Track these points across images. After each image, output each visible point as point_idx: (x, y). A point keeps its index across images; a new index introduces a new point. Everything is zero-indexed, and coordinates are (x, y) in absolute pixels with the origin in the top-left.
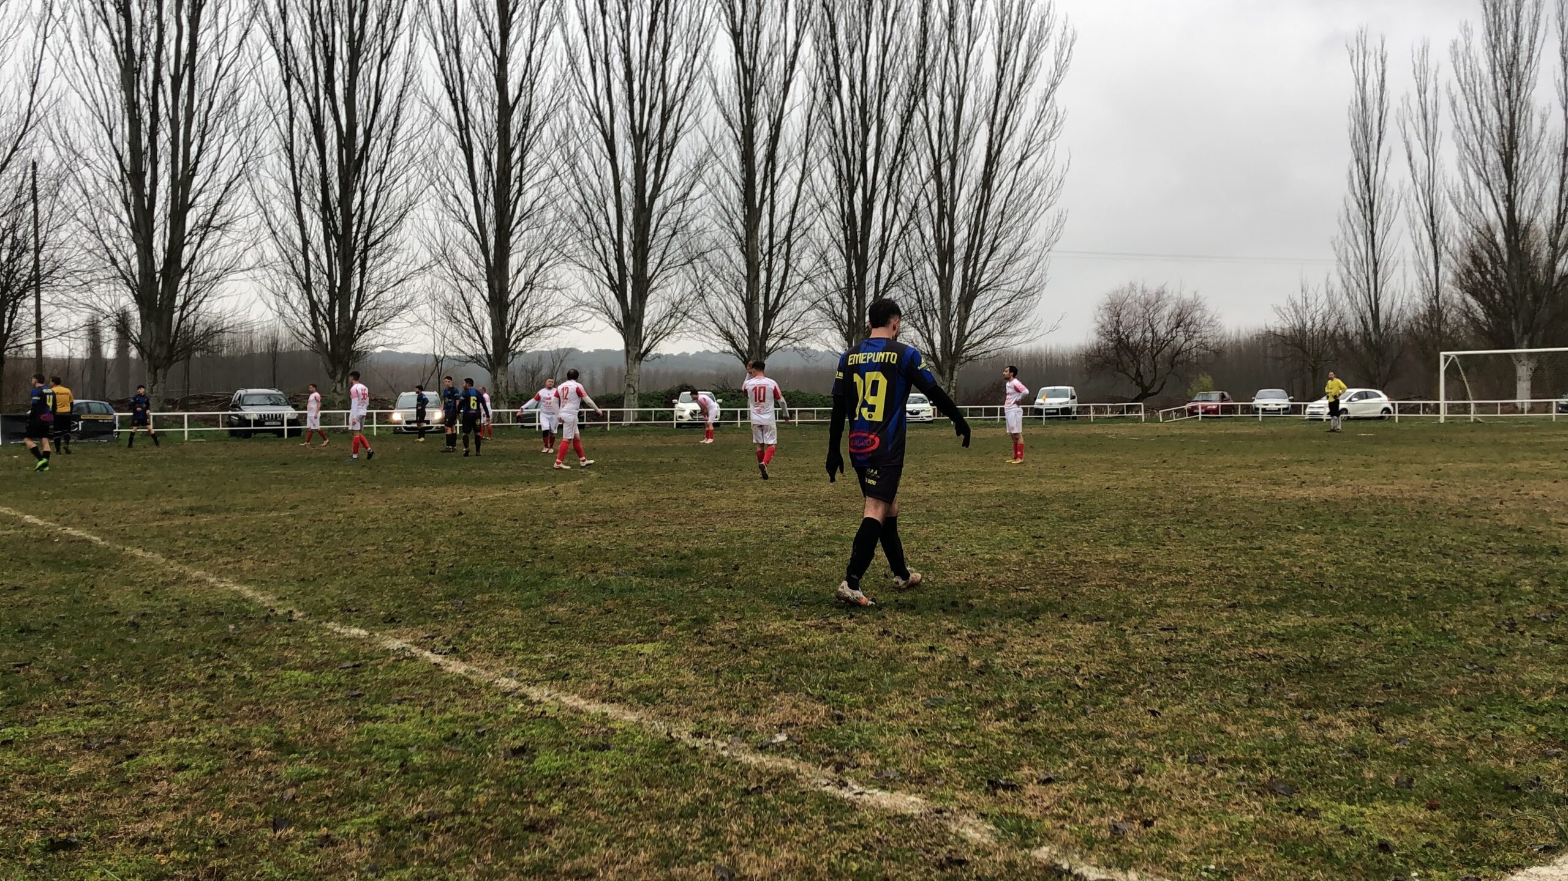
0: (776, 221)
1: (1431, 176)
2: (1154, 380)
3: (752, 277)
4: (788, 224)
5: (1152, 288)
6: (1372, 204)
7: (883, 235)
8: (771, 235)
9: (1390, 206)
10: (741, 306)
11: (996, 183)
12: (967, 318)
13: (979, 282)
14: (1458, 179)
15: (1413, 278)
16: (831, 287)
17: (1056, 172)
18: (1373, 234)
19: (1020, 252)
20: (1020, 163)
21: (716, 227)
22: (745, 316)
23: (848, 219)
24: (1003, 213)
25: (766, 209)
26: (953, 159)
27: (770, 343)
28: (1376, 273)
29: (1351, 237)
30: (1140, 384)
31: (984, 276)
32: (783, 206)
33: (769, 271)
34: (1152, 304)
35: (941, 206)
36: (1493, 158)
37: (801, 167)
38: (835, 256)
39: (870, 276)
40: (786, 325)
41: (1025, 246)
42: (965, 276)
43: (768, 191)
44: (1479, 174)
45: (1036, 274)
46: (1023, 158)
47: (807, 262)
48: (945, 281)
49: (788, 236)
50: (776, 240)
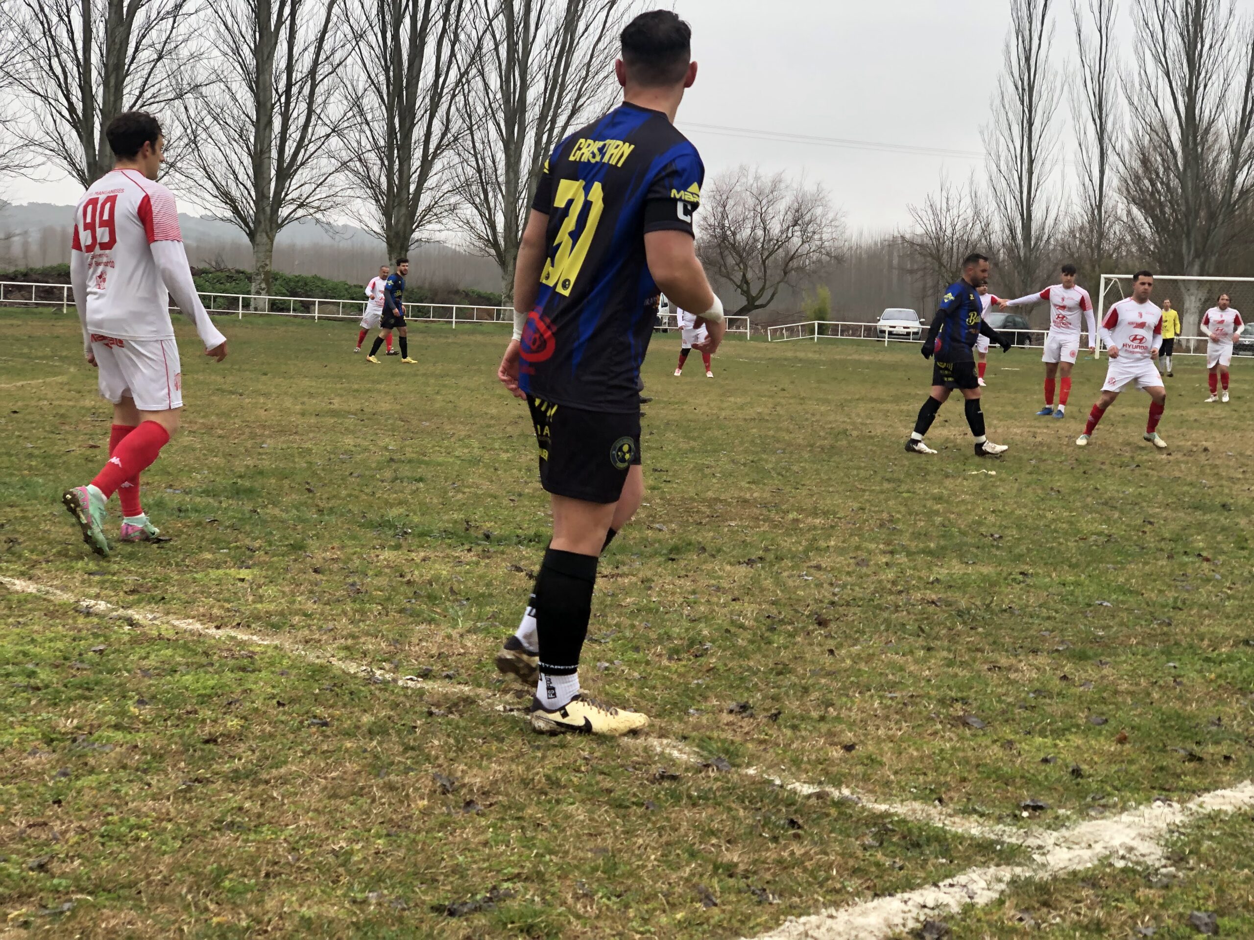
0: (296, 51)
1: (1102, 59)
2: (763, 289)
3: (264, 120)
4: (313, 55)
5: (768, 174)
6: (1031, 88)
7: (436, 81)
8: (290, 68)
9: (1052, 90)
10: (247, 161)
11: (581, 25)
14: (1133, 64)
15: (1073, 180)
16: (366, 144)
18: (1031, 124)
21: (216, 52)
22: (251, 172)
23: (391, 57)
24: (589, 64)
25: (284, 34)
27: (284, 212)
28: (1030, 173)
29: (1005, 126)
30: (746, 293)
32: (307, 32)
33: (286, 117)
34: (766, 194)
35: (512, 49)
36: (1175, 42)
38: (371, 101)
39: (418, 133)
40: (307, 189)
42: (538, 142)
43: (287, 11)
44: (1158, 60)
47: (336, 108)
48: (513, 147)
49: (313, 72)
50: (296, 76)
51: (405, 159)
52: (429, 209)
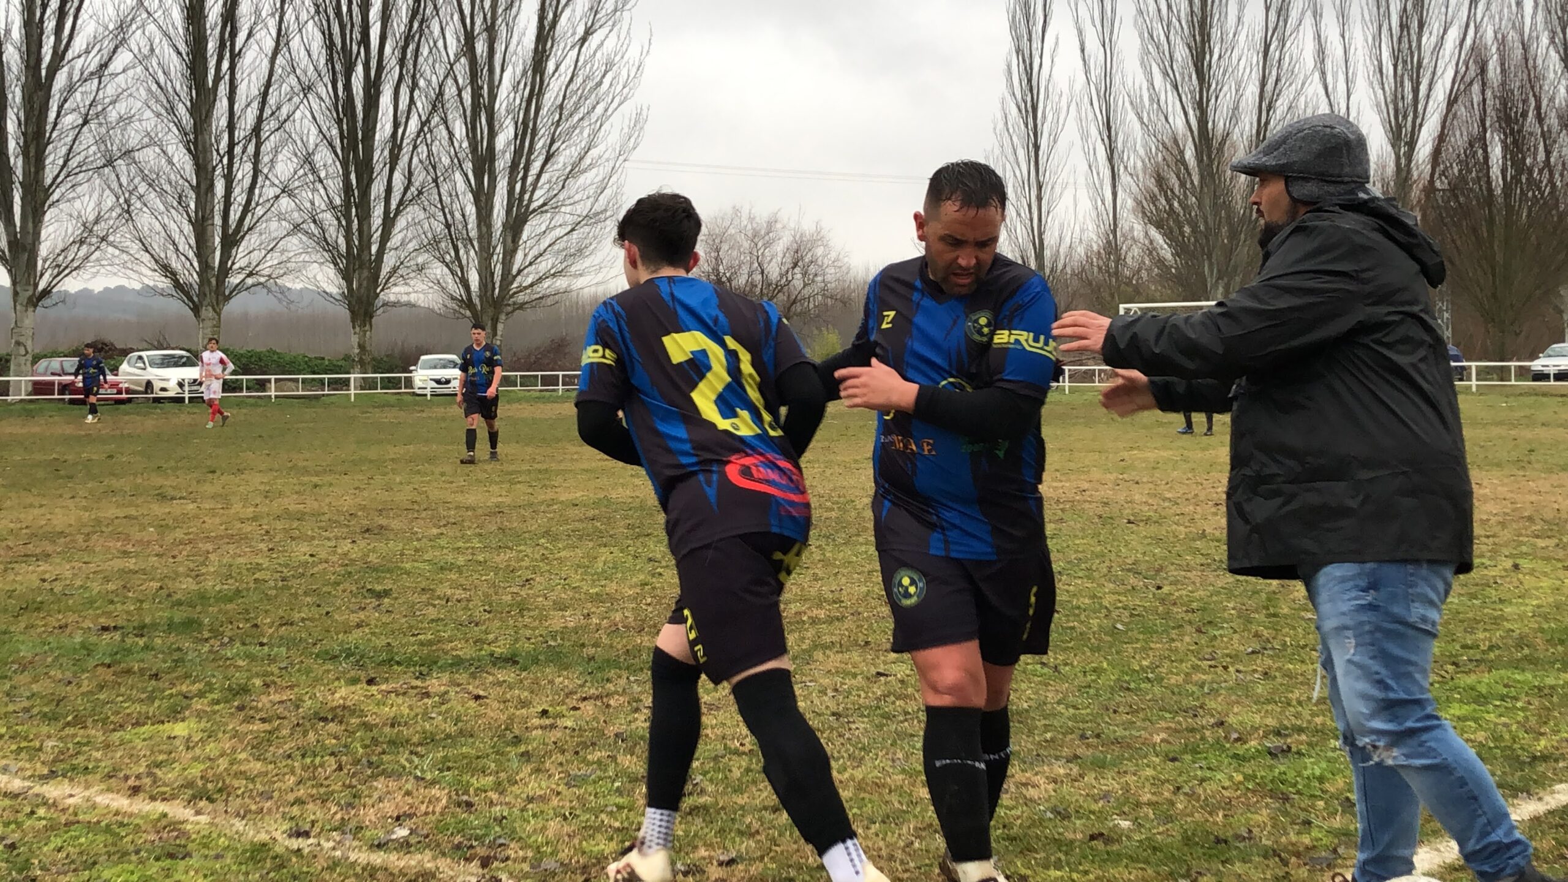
0: (238, 107)
1: (1107, 74)
3: (203, 187)
4: (256, 112)
5: (762, 214)
6: (1035, 109)
7: (395, 132)
8: (231, 127)
9: (1057, 112)
10: (188, 228)
11: (551, 66)
12: (514, 251)
13: (530, 200)
14: (1141, 79)
15: (1085, 205)
16: (320, 203)
17: (633, 54)
18: (1037, 147)
19: (587, 161)
20: (583, 40)
21: (148, 114)
22: (193, 242)
23: (344, 109)
24: (561, 107)
25: (223, 89)
26: (491, 30)
27: (231, 283)
28: (1039, 199)
29: (1010, 150)
31: (538, 193)
32: (249, 86)
33: (229, 179)
34: (762, 236)
35: (476, 94)
36: (1182, 53)
37: (274, 33)
38: (324, 158)
39: (377, 188)
40: (256, 256)
41: (594, 153)
42: (511, 192)
43: (225, 65)
44: (1165, 74)
45: (608, 192)
46: (588, 33)
47: (285, 167)
48: (483, 199)
49: (257, 130)
50: (239, 134)
51: (365, 216)
52: (395, 270)
